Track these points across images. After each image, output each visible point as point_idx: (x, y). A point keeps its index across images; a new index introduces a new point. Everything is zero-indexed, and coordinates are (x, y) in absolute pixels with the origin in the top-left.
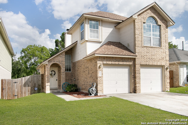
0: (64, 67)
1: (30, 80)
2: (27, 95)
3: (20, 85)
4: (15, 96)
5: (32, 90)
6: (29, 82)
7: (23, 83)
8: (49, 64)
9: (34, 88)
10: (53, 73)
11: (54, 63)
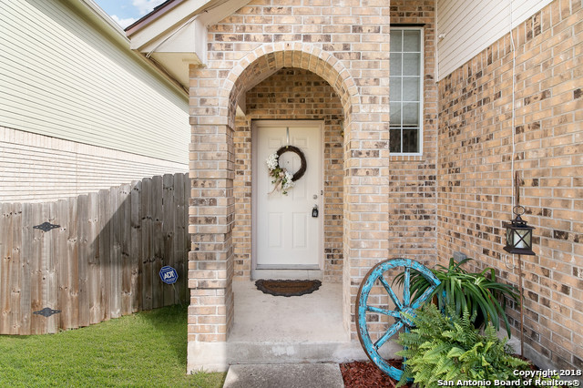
0: (374, 90)
1: (136, 209)
2: (116, 313)
3: (72, 243)
4: (47, 312)
5: (149, 283)
6: (126, 224)
7: (94, 237)
8: (222, 65)
9: (158, 268)
10: (292, 163)
11: (277, 47)
